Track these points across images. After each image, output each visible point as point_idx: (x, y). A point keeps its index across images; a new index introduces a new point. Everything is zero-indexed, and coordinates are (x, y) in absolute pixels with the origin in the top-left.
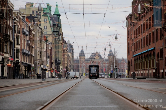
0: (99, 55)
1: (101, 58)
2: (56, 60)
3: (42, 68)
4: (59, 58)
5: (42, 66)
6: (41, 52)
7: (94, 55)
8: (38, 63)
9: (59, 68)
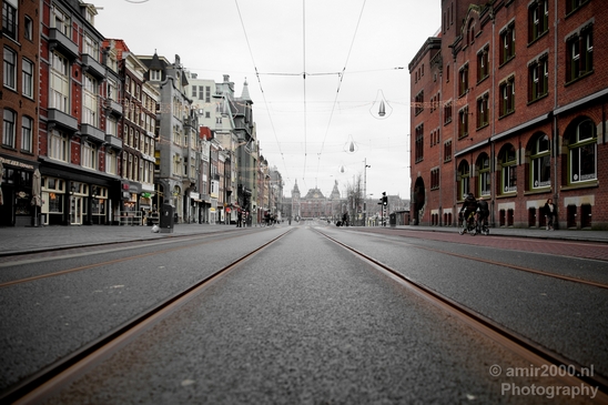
0: (320, 193)
1: (322, 197)
2: (240, 188)
3: (192, 200)
4: (247, 183)
5: (194, 196)
6: (186, 160)
7: (313, 192)
8: (177, 186)
9: (249, 204)
